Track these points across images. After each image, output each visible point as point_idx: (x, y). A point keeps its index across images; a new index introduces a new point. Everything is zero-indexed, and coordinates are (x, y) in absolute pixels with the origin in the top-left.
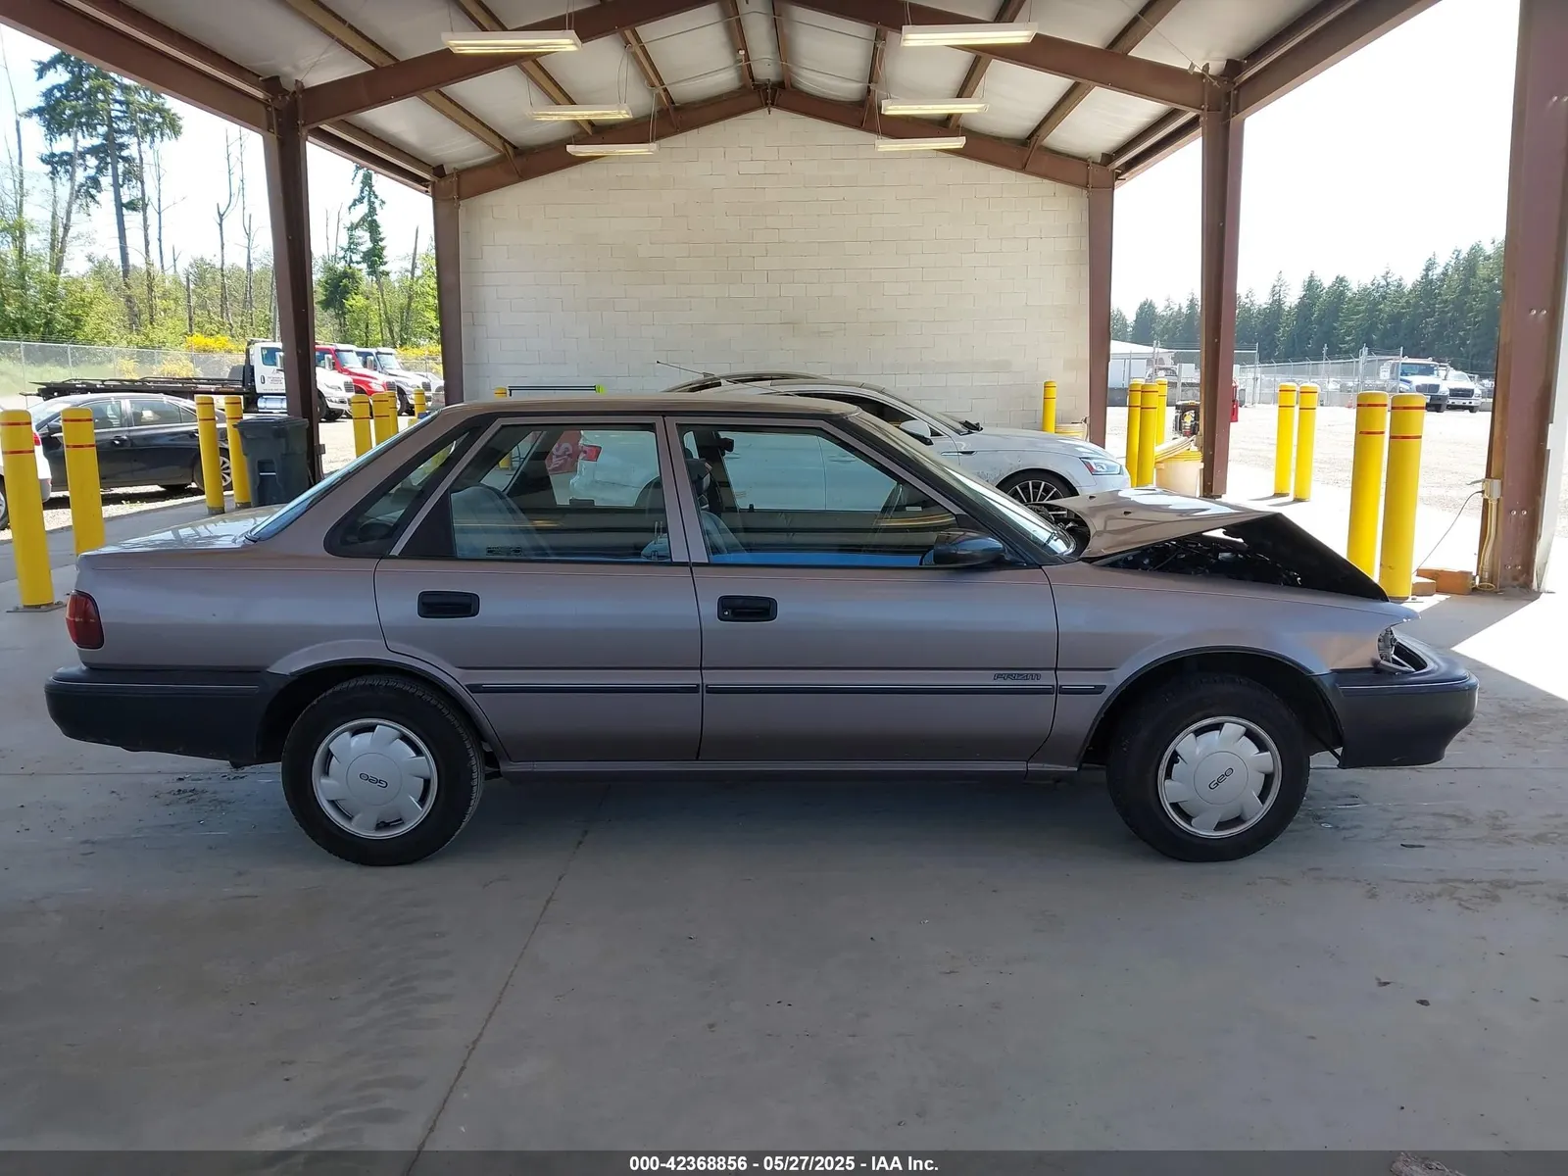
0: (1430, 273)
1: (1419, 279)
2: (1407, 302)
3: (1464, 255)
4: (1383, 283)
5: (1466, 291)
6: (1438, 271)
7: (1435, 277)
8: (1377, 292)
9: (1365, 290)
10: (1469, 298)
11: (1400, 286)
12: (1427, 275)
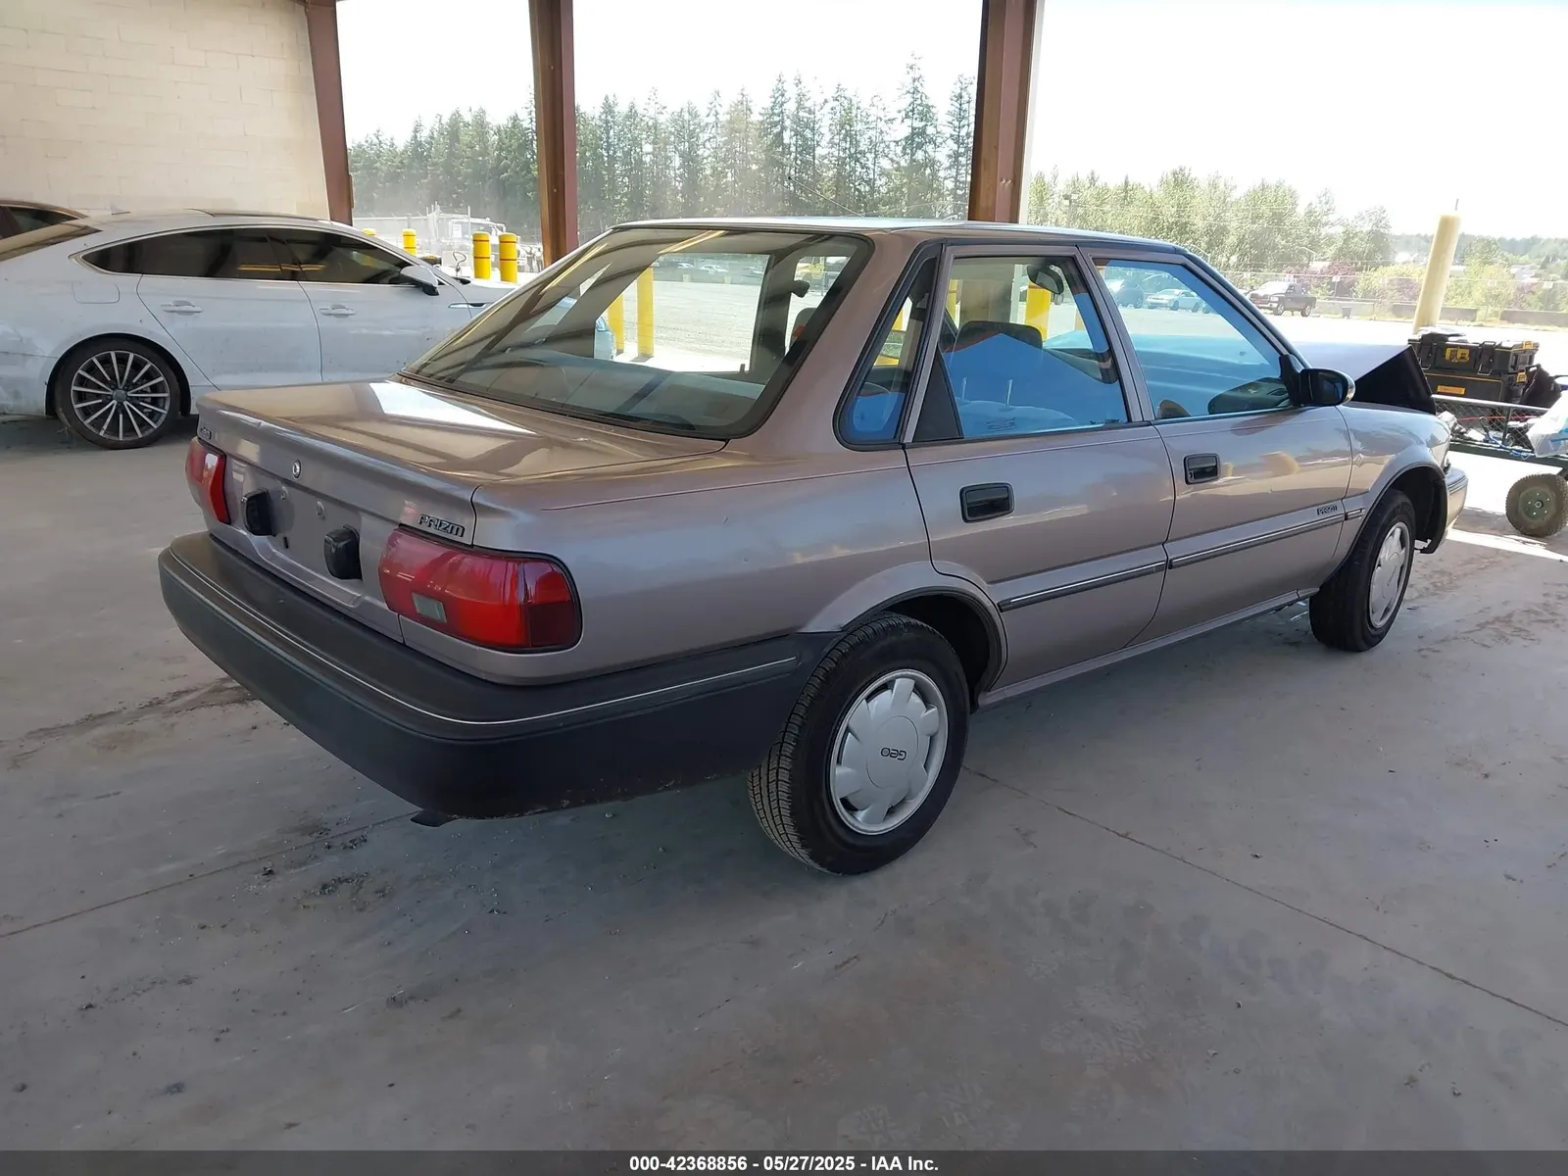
0: (418, 135)
1: (409, 140)
2: (401, 162)
3: (446, 120)
4: (376, 141)
5: (451, 154)
6: (424, 135)
7: (423, 139)
8: (372, 149)
9: (360, 146)
10: (457, 163)
11: (392, 145)
12: (416, 137)
